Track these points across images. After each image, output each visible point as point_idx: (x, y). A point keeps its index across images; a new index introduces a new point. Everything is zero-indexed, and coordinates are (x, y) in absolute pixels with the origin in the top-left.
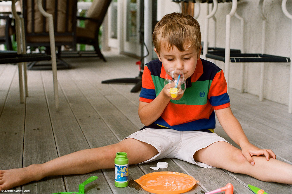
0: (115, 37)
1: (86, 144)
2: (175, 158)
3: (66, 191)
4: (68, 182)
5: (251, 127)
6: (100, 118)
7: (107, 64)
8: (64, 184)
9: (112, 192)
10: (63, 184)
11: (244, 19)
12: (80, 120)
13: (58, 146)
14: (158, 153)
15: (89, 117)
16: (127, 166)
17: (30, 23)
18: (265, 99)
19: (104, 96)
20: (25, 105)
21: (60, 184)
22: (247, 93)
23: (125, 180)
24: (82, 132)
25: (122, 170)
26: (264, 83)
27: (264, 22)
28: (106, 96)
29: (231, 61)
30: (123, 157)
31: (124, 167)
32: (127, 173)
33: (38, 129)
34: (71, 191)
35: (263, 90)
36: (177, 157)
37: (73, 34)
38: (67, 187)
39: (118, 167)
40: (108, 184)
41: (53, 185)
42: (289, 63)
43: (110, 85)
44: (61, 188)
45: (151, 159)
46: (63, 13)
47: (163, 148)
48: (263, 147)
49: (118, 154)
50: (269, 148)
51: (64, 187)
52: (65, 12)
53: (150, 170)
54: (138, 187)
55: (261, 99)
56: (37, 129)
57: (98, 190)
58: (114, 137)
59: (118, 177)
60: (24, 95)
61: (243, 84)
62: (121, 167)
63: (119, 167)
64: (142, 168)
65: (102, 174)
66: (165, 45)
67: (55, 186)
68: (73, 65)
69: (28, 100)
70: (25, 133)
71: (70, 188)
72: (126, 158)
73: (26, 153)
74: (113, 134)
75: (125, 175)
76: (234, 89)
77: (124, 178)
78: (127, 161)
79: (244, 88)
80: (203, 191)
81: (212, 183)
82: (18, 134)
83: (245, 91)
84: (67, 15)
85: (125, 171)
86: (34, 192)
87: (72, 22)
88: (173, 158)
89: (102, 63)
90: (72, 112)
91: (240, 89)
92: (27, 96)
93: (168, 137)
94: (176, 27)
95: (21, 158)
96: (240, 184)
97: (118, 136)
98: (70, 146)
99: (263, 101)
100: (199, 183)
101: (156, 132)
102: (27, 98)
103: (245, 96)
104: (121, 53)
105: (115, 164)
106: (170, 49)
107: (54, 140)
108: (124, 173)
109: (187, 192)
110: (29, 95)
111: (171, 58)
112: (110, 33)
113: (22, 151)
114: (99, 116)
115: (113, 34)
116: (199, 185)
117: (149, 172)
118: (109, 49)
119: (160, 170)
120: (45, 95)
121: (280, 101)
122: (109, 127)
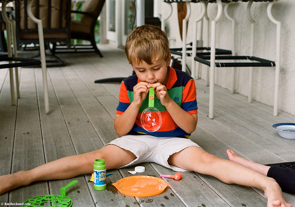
0: (113, 30)
1: (72, 148)
2: (153, 162)
3: (50, 194)
4: (52, 185)
5: (232, 131)
6: (88, 122)
7: (103, 59)
8: (49, 187)
9: (91, 194)
10: (47, 188)
11: (235, 20)
12: (69, 123)
13: (46, 150)
14: (136, 158)
15: (79, 120)
16: (105, 171)
17: (22, 19)
18: (253, 100)
19: (95, 97)
20: (16, 107)
21: (45, 187)
22: (238, 93)
23: (103, 184)
24: (69, 136)
25: (100, 175)
26: (252, 84)
27: (252, 25)
28: (98, 98)
29: (216, 66)
30: (101, 163)
31: (102, 172)
32: (104, 177)
33: (28, 133)
34: (54, 194)
35: (252, 91)
36: (155, 161)
37: (67, 30)
38: (51, 190)
39: (96, 172)
40: (88, 187)
41: (38, 188)
42: (274, 67)
43: (103, 84)
44: (46, 191)
45: (130, 164)
46: (56, 9)
47: (141, 153)
48: (238, 151)
49: (96, 160)
50: (244, 152)
51: (48, 190)
52: (58, 8)
53: (128, 174)
54: (114, 190)
55: (250, 100)
56: (26, 133)
57: (78, 193)
58: (100, 141)
59: (96, 181)
60: (16, 96)
61: (235, 84)
62: (99, 172)
63: (98, 172)
64: (121, 172)
65: (83, 178)
66: (135, 60)
67: (40, 189)
68: (67, 61)
69: (20, 102)
70: (15, 138)
71: (53, 191)
72: (104, 163)
73: (15, 157)
74: (99, 138)
75: (103, 179)
76: (226, 89)
77: (102, 182)
78: (105, 167)
79: (235, 89)
80: (173, 193)
81: (183, 186)
82: (8, 138)
83: (236, 91)
84: (61, 11)
85: (103, 176)
86: (21, 194)
87: (66, 18)
88: (152, 162)
89: (98, 59)
90: (62, 114)
91: (231, 89)
92: (19, 98)
93: (146, 143)
94: (143, 43)
95: (10, 162)
96: (208, 187)
97: (104, 140)
98: (57, 150)
99: (252, 102)
100: (171, 187)
101: (134, 138)
102: (19, 99)
103: (236, 97)
104: (119, 47)
105: (94, 170)
106: (139, 63)
107: (42, 144)
108: (102, 177)
109: (157, 195)
110: (21, 96)
111: (142, 70)
112: (108, 25)
113: (11, 156)
114: (87, 119)
115: (111, 26)
116: (171, 189)
117: (127, 176)
118: (107, 42)
119: (137, 174)
120: (37, 96)
121: (267, 103)
122: (97, 131)
